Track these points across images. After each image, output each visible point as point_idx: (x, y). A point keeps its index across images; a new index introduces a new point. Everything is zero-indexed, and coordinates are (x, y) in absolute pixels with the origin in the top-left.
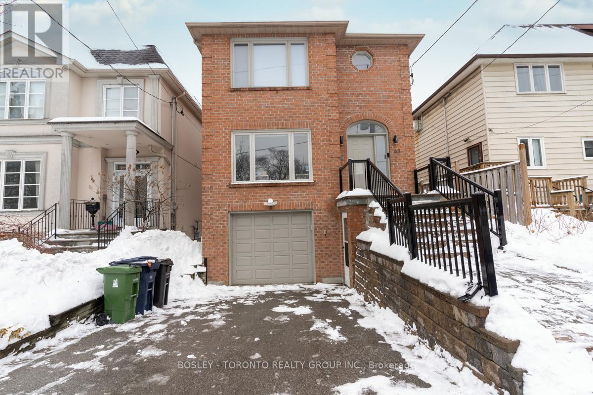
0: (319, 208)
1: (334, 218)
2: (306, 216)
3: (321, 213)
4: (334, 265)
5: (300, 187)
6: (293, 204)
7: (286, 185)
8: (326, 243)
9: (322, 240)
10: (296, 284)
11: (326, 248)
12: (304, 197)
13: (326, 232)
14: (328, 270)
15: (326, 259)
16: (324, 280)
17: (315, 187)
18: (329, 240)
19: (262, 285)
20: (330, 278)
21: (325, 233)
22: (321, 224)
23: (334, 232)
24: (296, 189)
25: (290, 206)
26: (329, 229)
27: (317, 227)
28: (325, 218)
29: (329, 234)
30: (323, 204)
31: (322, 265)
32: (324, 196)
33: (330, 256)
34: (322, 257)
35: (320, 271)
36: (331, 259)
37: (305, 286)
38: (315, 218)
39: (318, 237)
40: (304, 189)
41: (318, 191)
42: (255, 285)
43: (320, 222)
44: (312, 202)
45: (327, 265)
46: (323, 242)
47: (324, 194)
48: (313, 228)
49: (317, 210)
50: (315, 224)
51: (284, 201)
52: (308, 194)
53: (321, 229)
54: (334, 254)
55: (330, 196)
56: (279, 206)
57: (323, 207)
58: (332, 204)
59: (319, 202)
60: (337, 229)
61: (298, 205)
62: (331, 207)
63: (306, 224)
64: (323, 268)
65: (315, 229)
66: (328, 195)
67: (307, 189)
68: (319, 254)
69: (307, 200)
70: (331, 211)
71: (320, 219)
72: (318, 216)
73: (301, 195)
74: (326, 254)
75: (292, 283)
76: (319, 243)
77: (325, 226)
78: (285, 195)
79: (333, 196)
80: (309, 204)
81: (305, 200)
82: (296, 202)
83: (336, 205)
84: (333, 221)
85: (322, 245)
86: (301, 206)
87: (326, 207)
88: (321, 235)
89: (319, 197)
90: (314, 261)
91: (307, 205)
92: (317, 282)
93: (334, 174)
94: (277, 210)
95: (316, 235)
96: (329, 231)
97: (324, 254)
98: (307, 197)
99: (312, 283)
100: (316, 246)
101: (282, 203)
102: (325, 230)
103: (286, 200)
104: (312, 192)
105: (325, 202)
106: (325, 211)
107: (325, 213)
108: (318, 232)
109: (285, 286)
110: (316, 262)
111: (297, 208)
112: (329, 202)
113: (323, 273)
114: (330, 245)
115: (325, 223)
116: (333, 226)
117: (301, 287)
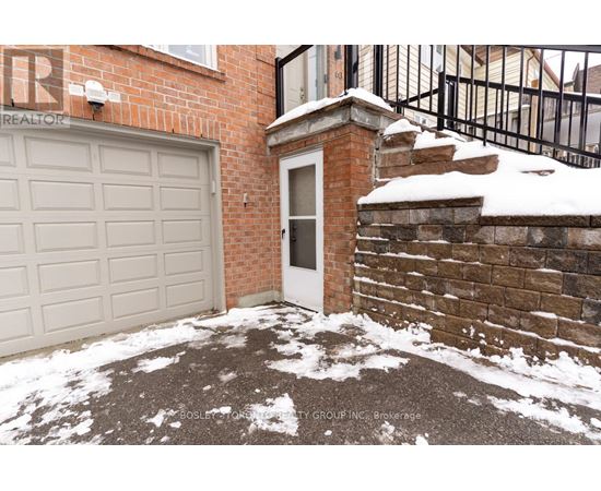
0: (232, 143)
1: (263, 170)
2: (197, 158)
3: (236, 154)
4: (261, 267)
5: (187, 76)
6: (168, 117)
8: (247, 222)
9: (239, 216)
10: (181, 322)
11: (247, 234)
12: (197, 106)
13: (247, 198)
14: (249, 280)
15: (247, 257)
16: (242, 300)
17: (222, 87)
18: (252, 216)
19: (74, 346)
20: (254, 296)
21: (245, 201)
22: (237, 179)
23: (261, 199)
24: (176, 77)
25: (161, 121)
26: (253, 193)
27: (229, 185)
28: (244, 168)
29: (253, 204)
30: (241, 134)
31: (239, 270)
32: (243, 115)
33: (254, 251)
34: (239, 252)
35: (234, 283)
36: (255, 256)
37: (204, 323)
38: (223, 165)
39: (231, 210)
40: (199, 83)
41: (231, 101)
42: (47, 350)
43: (236, 174)
44: (217, 123)
45: (249, 269)
46: (242, 221)
47: (243, 111)
48: (217, 188)
49: (229, 146)
50: (223, 178)
51: (139, 101)
52: (207, 102)
53: (238, 192)
54: (262, 245)
55: (256, 118)
56: (126, 115)
57: (241, 142)
58: (260, 139)
59: (232, 128)
60: (266, 194)
61: (183, 122)
62: (257, 145)
63: (198, 178)
64: (240, 276)
65: (224, 191)
66: (251, 117)
67: (207, 88)
68: (234, 247)
69: (206, 116)
70: (256, 153)
71: (236, 167)
72: (230, 160)
73: (189, 97)
74: (247, 246)
75: (168, 321)
76: (233, 222)
77: (245, 186)
78: (145, 85)
79: (261, 121)
80: (211, 128)
81: (200, 115)
82: (175, 112)
83: (265, 142)
84: (260, 176)
85: (238, 228)
86: (191, 127)
87: (247, 143)
88: (237, 204)
89: (233, 115)
90: (222, 263)
91: (205, 127)
92: (228, 308)
93: (264, 72)
94: (117, 125)
95: (225, 204)
96: (252, 198)
97: (242, 248)
98: (204, 108)
99: (215, 312)
100: (225, 229)
101: (134, 108)
102: (245, 195)
103: (147, 102)
104: (216, 96)
105: (246, 129)
106: (244, 150)
107: (244, 155)
108: (231, 198)
109: (152, 333)
110: (227, 266)
111: (181, 131)
112: (254, 132)
113: (241, 287)
114: (253, 227)
115: (244, 180)
116: (260, 188)
117: (196, 328)
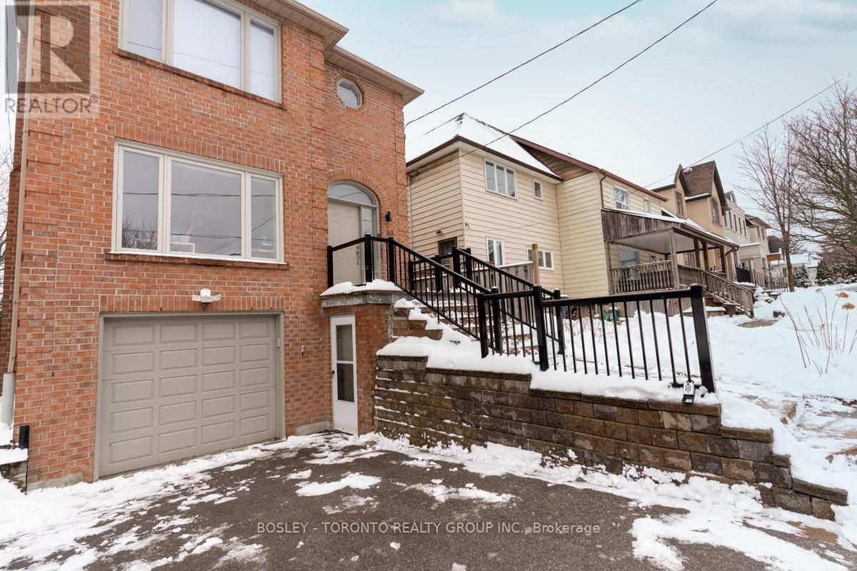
0: (294, 310)
1: (317, 326)
2: (268, 322)
3: (296, 317)
4: (315, 402)
5: (261, 272)
6: (249, 300)
7: (238, 265)
8: (304, 367)
9: (298, 362)
10: (250, 447)
11: (304, 376)
12: (269, 290)
13: (305, 348)
14: (305, 413)
15: (303, 394)
16: (299, 429)
17: (287, 274)
18: (308, 361)
19: (176, 462)
20: (308, 426)
21: (302, 351)
22: (296, 335)
23: (316, 348)
24: (255, 274)
25: (244, 304)
26: (309, 344)
27: (291, 340)
28: (303, 326)
29: (309, 352)
30: (300, 302)
31: (297, 404)
32: (303, 289)
33: (310, 389)
34: (297, 391)
36: (310, 393)
37: (268, 447)
38: (286, 327)
39: (291, 359)
40: (270, 274)
41: (293, 281)
42: (161, 465)
43: (296, 331)
44: (282, 299)
45: (305, 403)
46: (300, 366)
47: (302, 286)
48: (281, 343)
49: (291, 313)
50: (286, 336)
51: (231, 294)
52: (276, 285)
53: (297, 344)
54: (316, 384)
55: (312, 289)
56: (222, 304)
57: (300, 308)
58: (315, 302)
59: (294, 300)
60: (320, 343)
61: (259, 302)
62: (312, 308)
63: (267, 336)
64: (298, 410)
65: (287, 345)
66: (308, 289)
67: (276, 276)
68: (293, 386)
69: (275, 295)
70: (312, 314)
71: (296, 327)
72: (292, 322)
73: (263, 285)
74: (304, 385)
75: (241, 447)
76: (293, 367)
77: (303, 339)
78: (236, 284)
79: (316, 291)
80: (278, 302)
81: (271, 295)
82: (254, 296)
83: (319, 304)
84: (315, 331)
85: (297, 372)
86: (264, 304)
87: (304, 308)
88: (296, 354)
89: (294, 290)
90: (283, 400)
91: (273, 303)
92: (287, 435)
93: (319, 256)
94: (216, 311)
95: (287, 354)
96: (309, 348)
97: (300, 387)
98: (273, 290)
99: (277, 439)
100: (286, 374)
101: (228, 299)
102: (303, 346)
103: (236, 294)
104: (282, 281)
105: (304, 299)
106: (303, 314)
107: (303, 317)
108: (291, 349)
109: (229, 454)
110: (287, 402)
111: (257, 308)
112: (311, 300)
113: (298, 419)
114: (309, 370)
115: (303, 335)
116: (315, 339)
117: (263, 450)
